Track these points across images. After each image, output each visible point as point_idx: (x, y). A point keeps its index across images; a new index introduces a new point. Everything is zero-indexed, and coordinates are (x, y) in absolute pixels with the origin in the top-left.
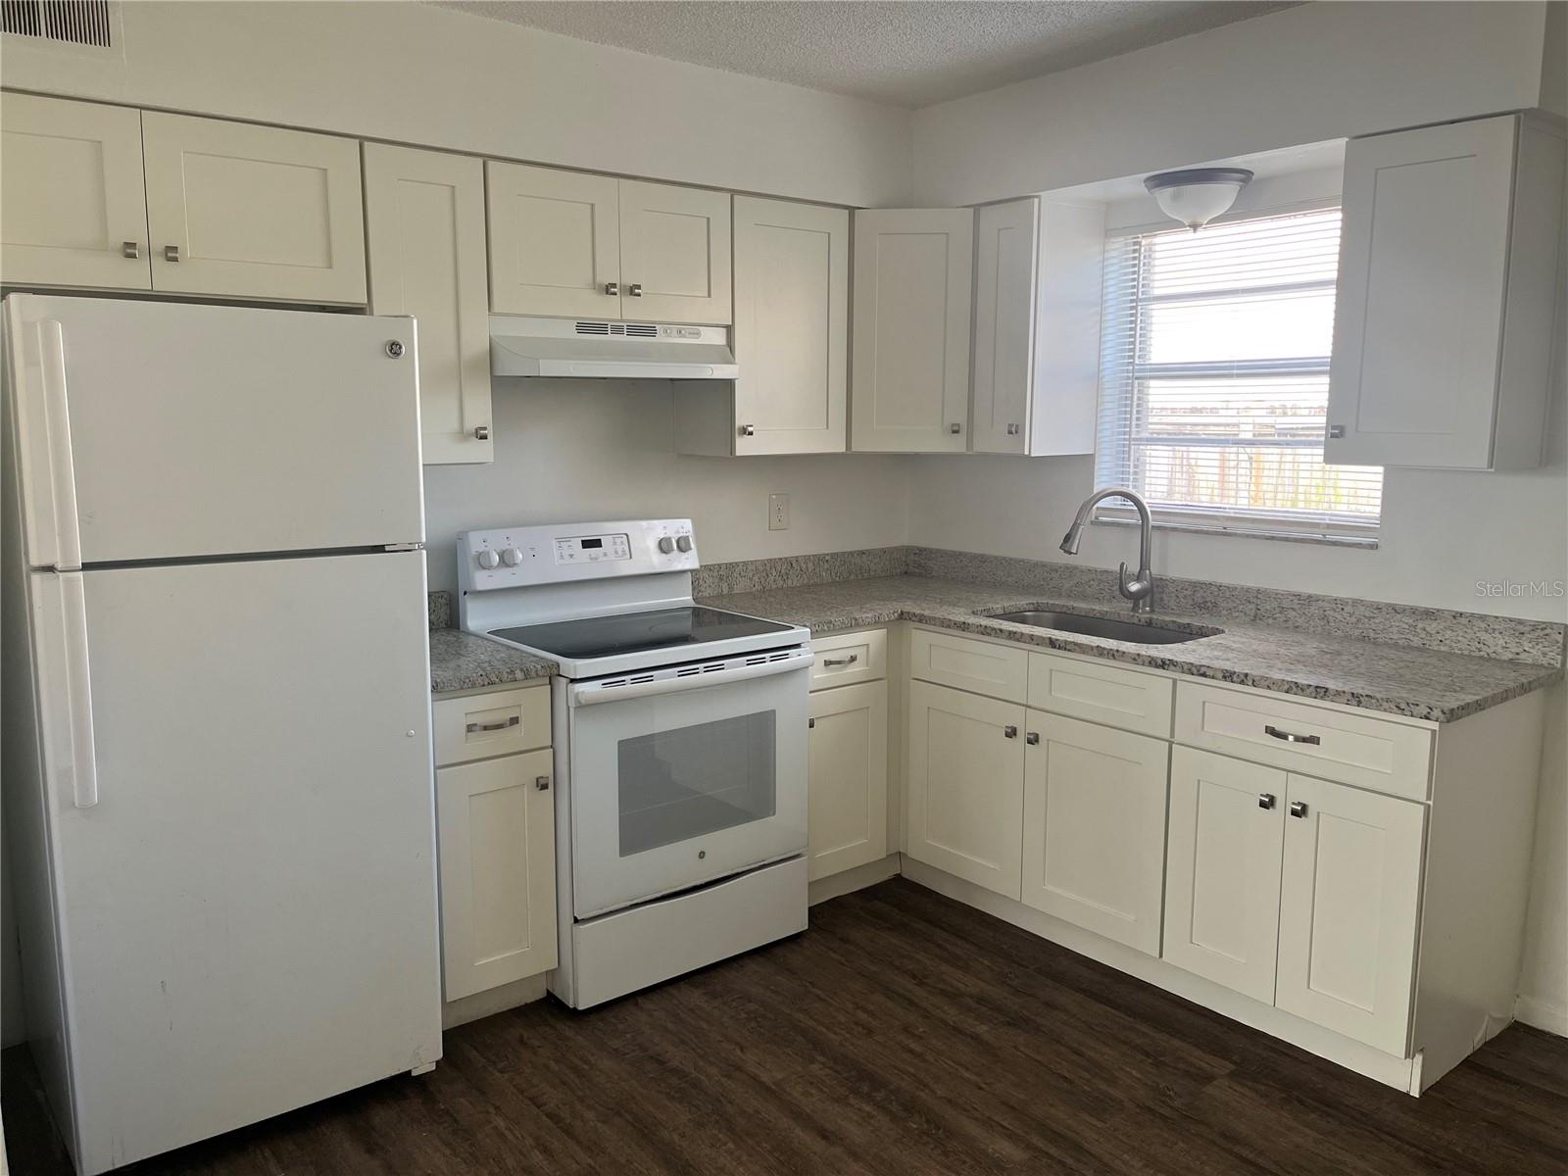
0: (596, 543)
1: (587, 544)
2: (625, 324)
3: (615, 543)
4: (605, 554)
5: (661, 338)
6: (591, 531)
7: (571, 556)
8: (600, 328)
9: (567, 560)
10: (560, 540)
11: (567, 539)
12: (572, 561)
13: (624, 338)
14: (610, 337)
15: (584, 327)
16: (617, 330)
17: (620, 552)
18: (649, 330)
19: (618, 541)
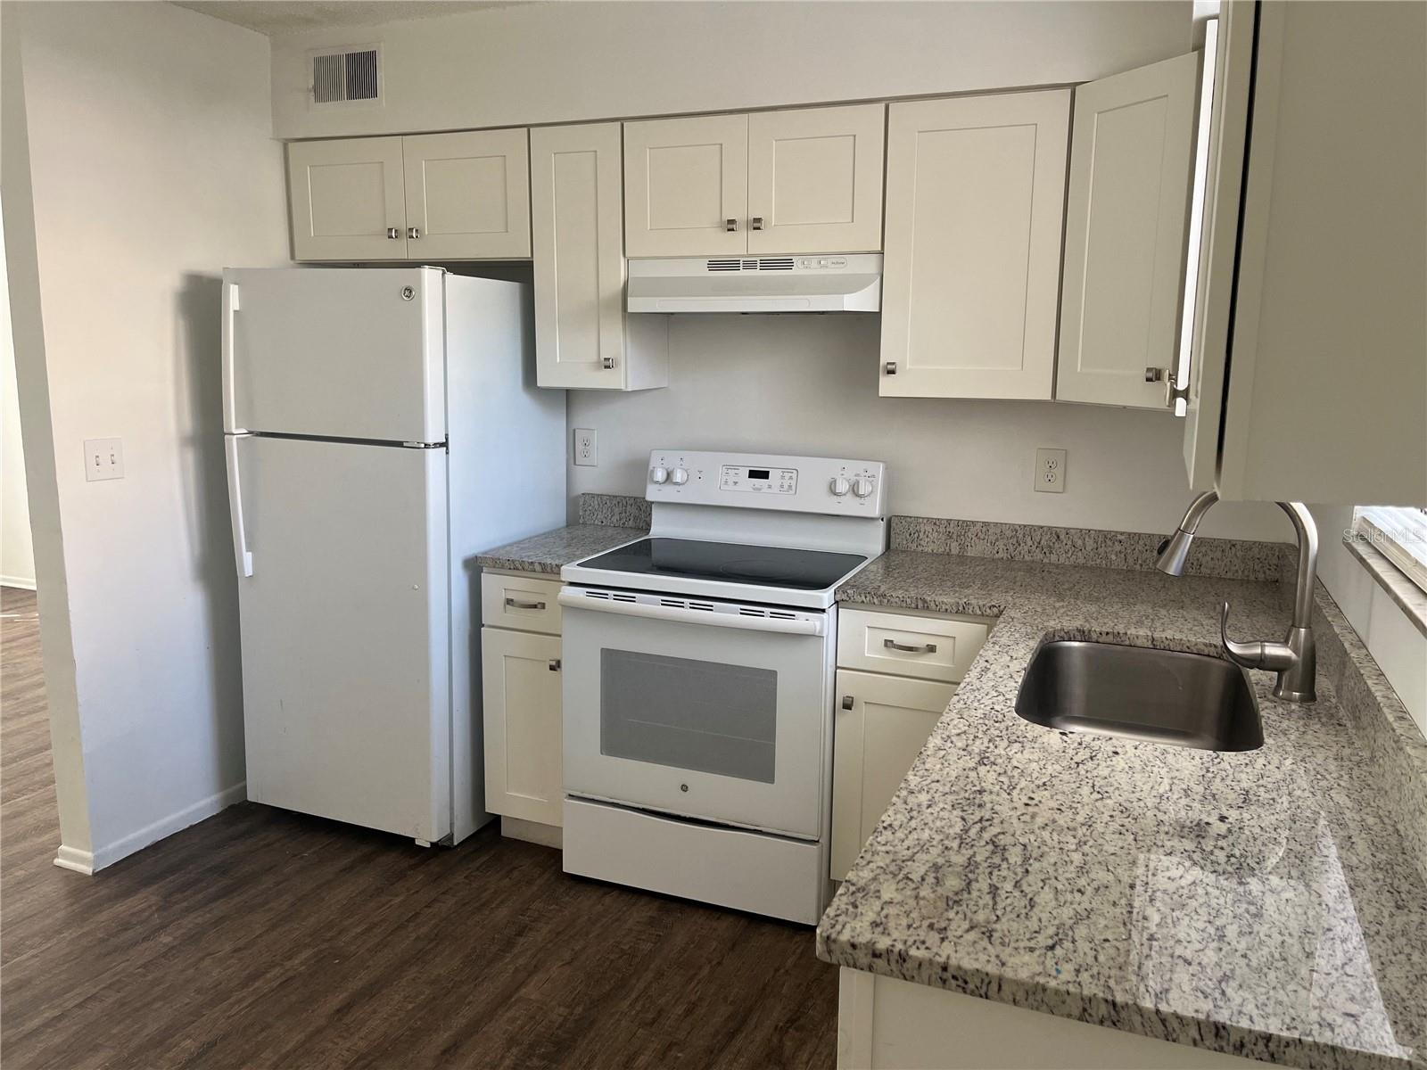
0: (764, 475)
1: (754, 474)
2: (758, 259)
3: (783, 477)
4: (770, 487)
5: (798, 270)
6: (760, 463)
7: (735, 483)
8: (732, 265)
9: (731, 487)
10: (729, 467)
11: (735, 467)
12: (736, 488)
13: (758, 272)
14: (742, 273)
15: (715, 265)
16: (750, 265)
17: (786, 487)
18: (786, 263)
19: (787, 475)
